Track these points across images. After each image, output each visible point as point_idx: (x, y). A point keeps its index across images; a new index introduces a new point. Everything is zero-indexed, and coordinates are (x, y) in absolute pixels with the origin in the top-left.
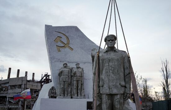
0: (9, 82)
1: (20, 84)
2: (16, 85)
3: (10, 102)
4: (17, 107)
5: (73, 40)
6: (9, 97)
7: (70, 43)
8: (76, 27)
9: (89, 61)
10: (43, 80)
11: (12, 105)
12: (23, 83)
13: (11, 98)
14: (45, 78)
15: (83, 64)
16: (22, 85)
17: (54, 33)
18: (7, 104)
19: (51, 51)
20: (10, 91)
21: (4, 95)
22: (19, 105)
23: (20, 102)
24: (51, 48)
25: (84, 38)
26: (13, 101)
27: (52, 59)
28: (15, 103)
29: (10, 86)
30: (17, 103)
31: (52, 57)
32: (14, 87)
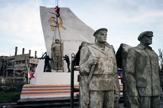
0: (14, 58)
1: (24, 60)
2: (21, 61)
3: (16, 74)
4: (22, 78)
5: (66, 21)
6: (15, 71)
7: (63, 23)
8: (69, 8)
9: (80, 40)
10: (44, 57)
11: (18, 77)
12: (27, 59)
13: (17, 71)
14: (45, 55)
15: (75, 42)
16: (25, 60)
17: (48, 14)
18: (14, 76)
19: (45, 30)
20: (16, 66)
21: (11, 69)
22: (23, 77)
23: (25, 74)
24: (46, 28)
25: (76, 18)
26: (19, 74)
27: (46, 37)
28: (20, 75)
29: (16, 61)
30: (22, 75)
31: (47, 36)
32: (19, 62)
